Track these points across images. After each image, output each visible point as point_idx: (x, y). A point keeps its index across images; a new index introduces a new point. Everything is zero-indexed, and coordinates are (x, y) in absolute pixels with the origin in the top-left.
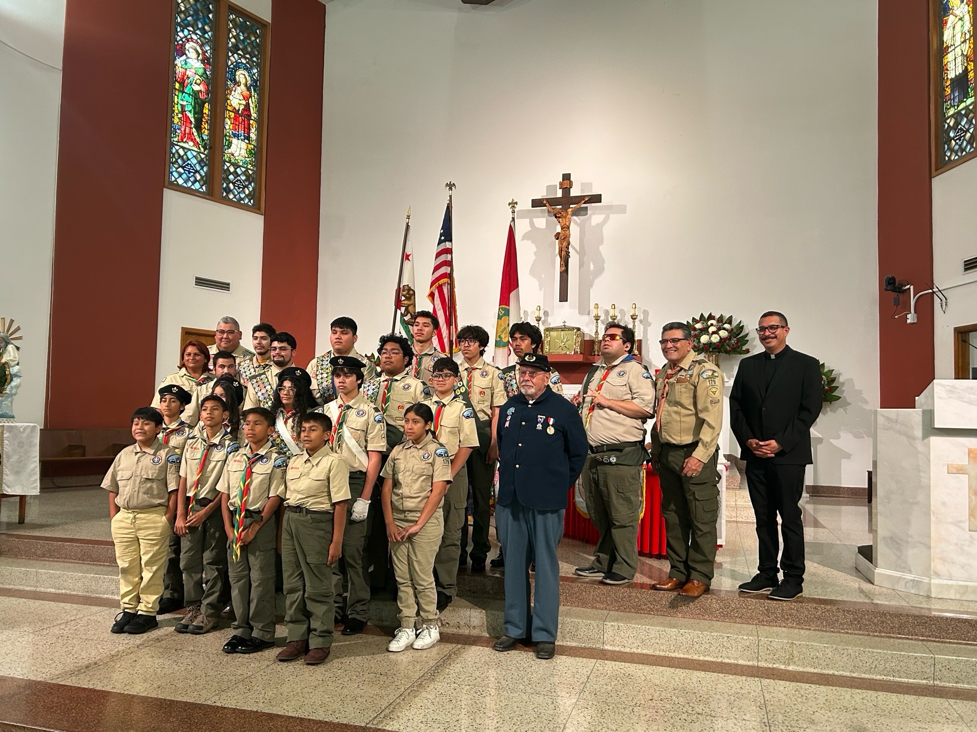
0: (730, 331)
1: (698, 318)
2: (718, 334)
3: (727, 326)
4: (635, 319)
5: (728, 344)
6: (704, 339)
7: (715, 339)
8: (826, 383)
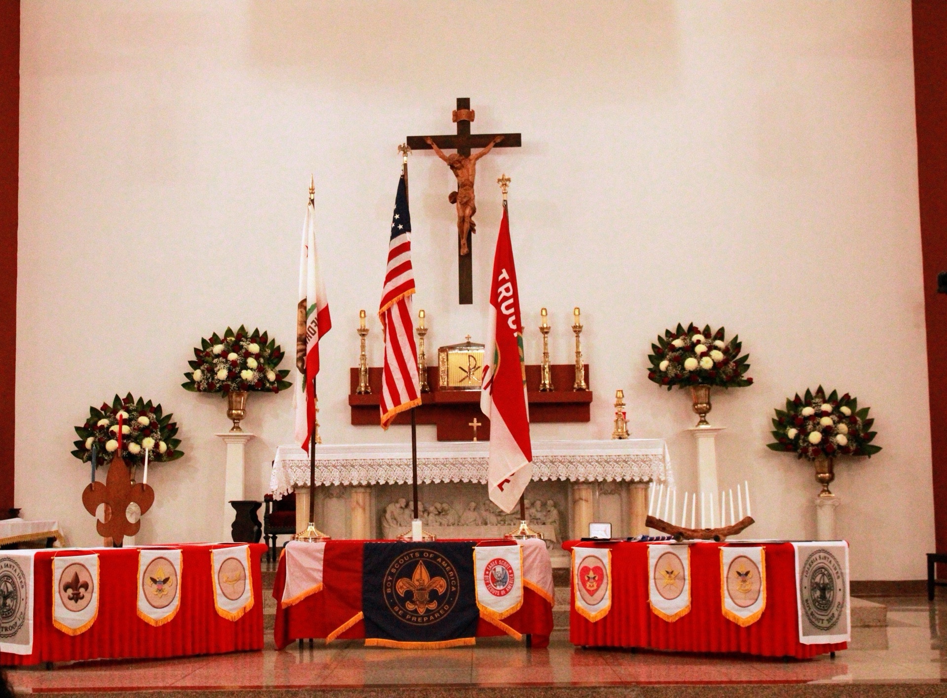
0: (725, 351)
1: (673, 330)
2: (710, 356)
3: (718, 343)
4: (579, 331)
5: (724, 372)
6: (690, 363)
7: (707, 363)
8: (861, 427)
